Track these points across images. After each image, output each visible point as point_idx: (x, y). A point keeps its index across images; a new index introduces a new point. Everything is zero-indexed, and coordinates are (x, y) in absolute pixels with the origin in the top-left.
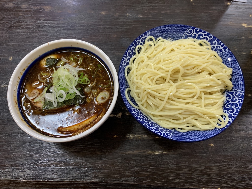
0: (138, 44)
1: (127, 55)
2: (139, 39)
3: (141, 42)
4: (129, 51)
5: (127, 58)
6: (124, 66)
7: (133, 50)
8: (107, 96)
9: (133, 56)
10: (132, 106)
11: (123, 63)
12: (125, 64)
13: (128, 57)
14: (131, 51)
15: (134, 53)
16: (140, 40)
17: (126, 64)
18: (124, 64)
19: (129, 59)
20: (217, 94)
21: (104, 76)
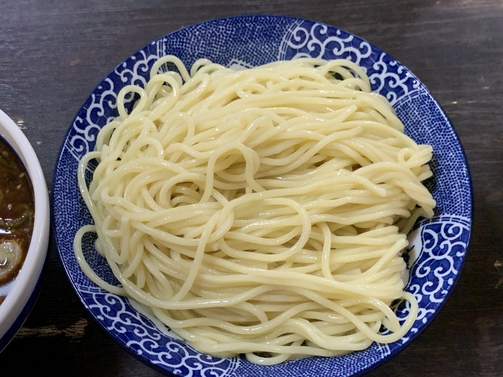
0: (128, 83)
1: (88, 119)
2: (127, 67)
3: (136, 76)
4: (93, 105)
5: (88, 128)
6: (74, 155)
7: (110, 103)
8: (14, 258)
9: (111, 121)
10: (96, 285)
11: (72, 143)
12: (78, 147)
13: (92, 125)
14: (100, 106)
15: (115, 113)
16: (132, 70)
17: (81, 147)
18: (74, 148)
19: (94, 132)
20: (380, 230)
21: (7, 191)
